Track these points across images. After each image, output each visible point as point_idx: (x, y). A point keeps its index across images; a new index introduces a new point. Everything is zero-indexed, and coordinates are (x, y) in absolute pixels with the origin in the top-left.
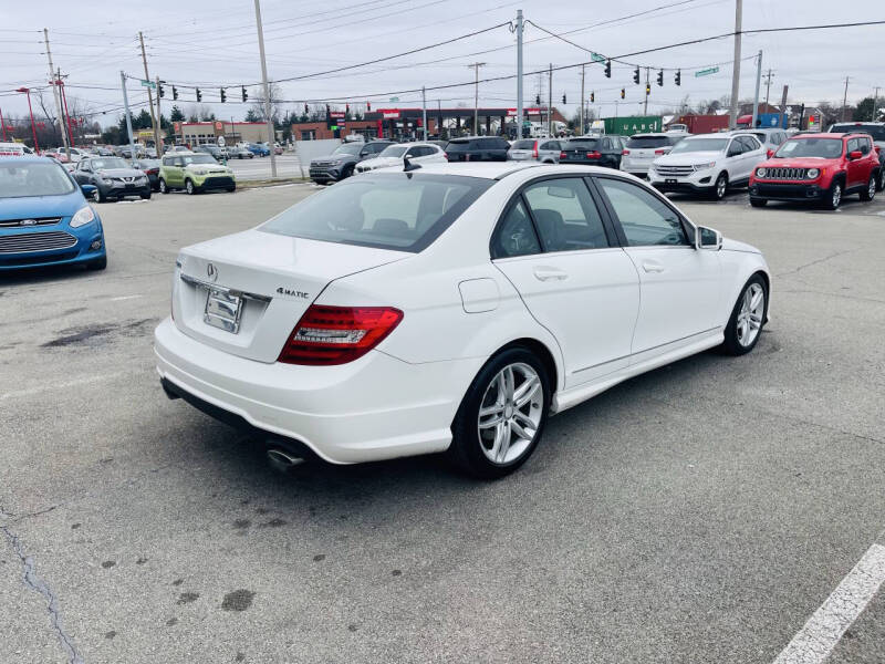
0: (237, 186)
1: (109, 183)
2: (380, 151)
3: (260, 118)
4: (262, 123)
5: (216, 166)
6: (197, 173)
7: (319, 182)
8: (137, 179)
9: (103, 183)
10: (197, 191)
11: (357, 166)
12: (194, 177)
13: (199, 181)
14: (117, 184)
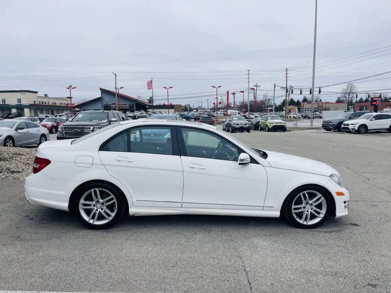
0: (287, 129)
1: (235, 126)
2: (359, 116)
3: (344, 101)
4: (343, 103)
5: (280, 121)
6: (270, 123)
7: (327, 130)
8: (245, 124)
9: (233, 125)
10: (269, 130)
11: (344, 123)
12: (268, 124)
13: (270, 126)
14: (238, 126)
